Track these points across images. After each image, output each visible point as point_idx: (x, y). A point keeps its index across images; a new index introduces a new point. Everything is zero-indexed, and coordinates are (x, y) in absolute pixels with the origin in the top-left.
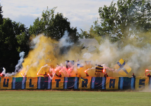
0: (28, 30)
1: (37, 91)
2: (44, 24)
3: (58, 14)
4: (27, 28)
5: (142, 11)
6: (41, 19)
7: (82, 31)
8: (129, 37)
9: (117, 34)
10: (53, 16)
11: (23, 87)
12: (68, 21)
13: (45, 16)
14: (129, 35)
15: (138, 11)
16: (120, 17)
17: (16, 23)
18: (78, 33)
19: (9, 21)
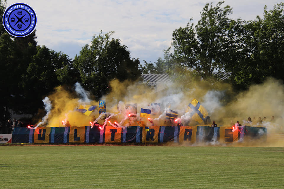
0: (71, 62)
1: (85, 146)
2: (93, 54)
3: (113, 40)
4: (71, 59)
5: (229, 36)
6: (91, 47)
7: (146, 64)
8: (211, 72)
9: (195, 67)
10: (107, 43)
11: (65, 141)
12: (127, 49)
13: (95, 42)
14: (211, 69)
15: (224, 36)
16: (200, 43)
17: (55, 53)
18: (141, 66)
19: (45, 50)
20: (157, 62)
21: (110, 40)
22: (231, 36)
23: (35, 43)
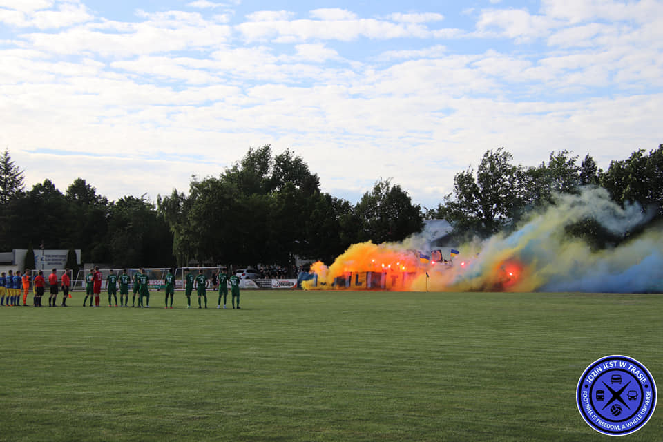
0: (353, 209)
1: (366, 292)
2: (375, 200)
3: (395, 187)
4: (353, 206)
5: (510, 182)
6: (372, 193)
7: (426, 210)
8: (492, 218)
10: (388, 190)
11: (347, 286)
12: (408, 195)
13: (377, 189)
14: (492, 214)
15: (505, 181)
16: (481, 188)
17: (338, 200)
18: (422, 212)
19: (328, 197)
20: (438, 208)
21: (391, 186)
22: (512, 182)
23: (318, 191)
